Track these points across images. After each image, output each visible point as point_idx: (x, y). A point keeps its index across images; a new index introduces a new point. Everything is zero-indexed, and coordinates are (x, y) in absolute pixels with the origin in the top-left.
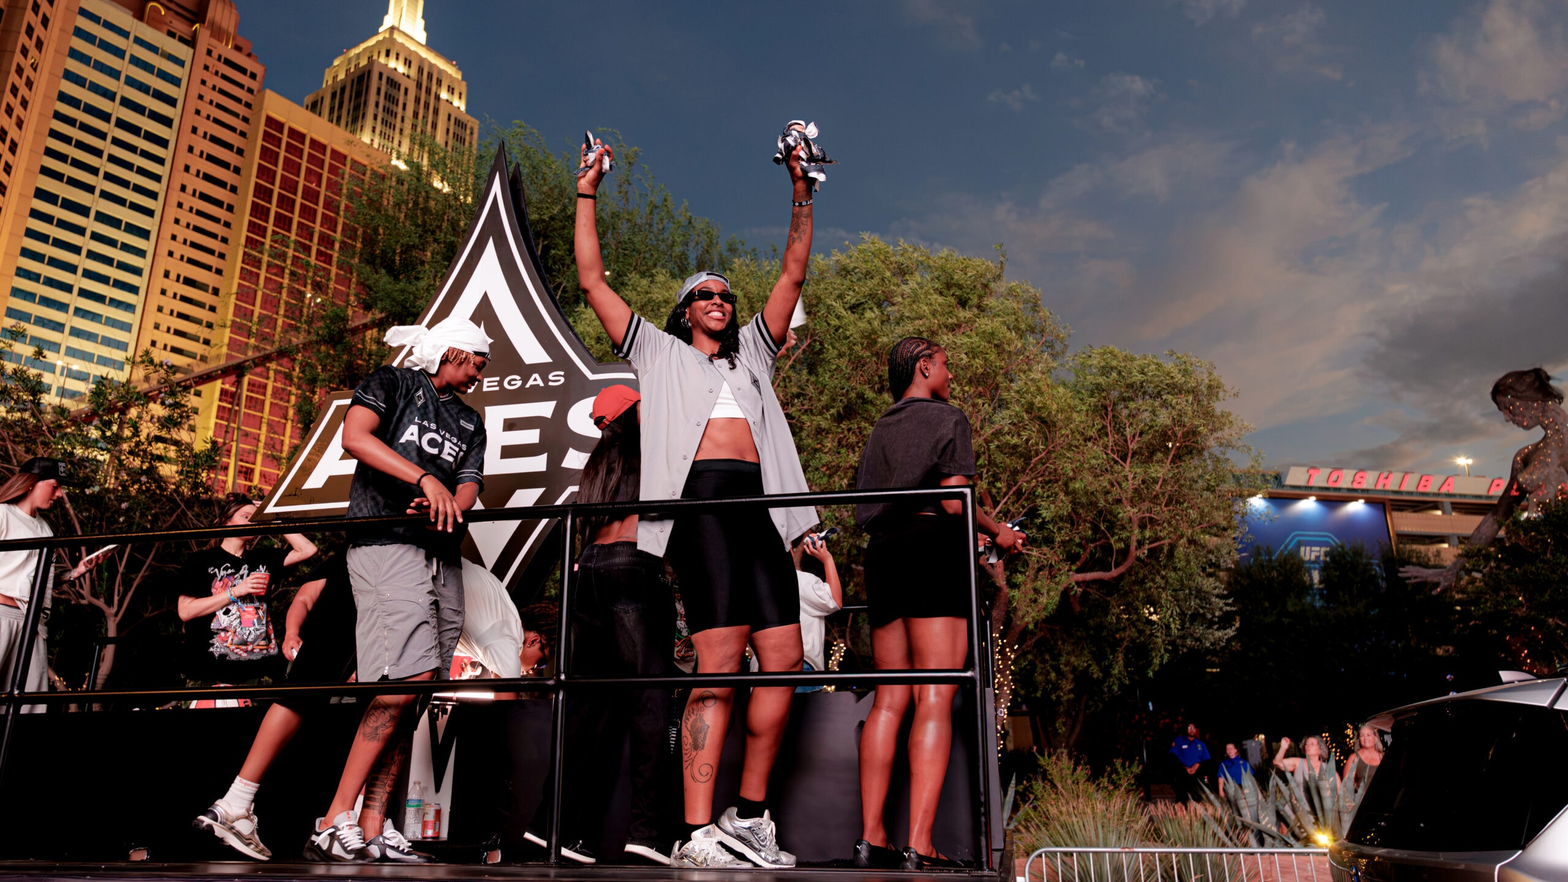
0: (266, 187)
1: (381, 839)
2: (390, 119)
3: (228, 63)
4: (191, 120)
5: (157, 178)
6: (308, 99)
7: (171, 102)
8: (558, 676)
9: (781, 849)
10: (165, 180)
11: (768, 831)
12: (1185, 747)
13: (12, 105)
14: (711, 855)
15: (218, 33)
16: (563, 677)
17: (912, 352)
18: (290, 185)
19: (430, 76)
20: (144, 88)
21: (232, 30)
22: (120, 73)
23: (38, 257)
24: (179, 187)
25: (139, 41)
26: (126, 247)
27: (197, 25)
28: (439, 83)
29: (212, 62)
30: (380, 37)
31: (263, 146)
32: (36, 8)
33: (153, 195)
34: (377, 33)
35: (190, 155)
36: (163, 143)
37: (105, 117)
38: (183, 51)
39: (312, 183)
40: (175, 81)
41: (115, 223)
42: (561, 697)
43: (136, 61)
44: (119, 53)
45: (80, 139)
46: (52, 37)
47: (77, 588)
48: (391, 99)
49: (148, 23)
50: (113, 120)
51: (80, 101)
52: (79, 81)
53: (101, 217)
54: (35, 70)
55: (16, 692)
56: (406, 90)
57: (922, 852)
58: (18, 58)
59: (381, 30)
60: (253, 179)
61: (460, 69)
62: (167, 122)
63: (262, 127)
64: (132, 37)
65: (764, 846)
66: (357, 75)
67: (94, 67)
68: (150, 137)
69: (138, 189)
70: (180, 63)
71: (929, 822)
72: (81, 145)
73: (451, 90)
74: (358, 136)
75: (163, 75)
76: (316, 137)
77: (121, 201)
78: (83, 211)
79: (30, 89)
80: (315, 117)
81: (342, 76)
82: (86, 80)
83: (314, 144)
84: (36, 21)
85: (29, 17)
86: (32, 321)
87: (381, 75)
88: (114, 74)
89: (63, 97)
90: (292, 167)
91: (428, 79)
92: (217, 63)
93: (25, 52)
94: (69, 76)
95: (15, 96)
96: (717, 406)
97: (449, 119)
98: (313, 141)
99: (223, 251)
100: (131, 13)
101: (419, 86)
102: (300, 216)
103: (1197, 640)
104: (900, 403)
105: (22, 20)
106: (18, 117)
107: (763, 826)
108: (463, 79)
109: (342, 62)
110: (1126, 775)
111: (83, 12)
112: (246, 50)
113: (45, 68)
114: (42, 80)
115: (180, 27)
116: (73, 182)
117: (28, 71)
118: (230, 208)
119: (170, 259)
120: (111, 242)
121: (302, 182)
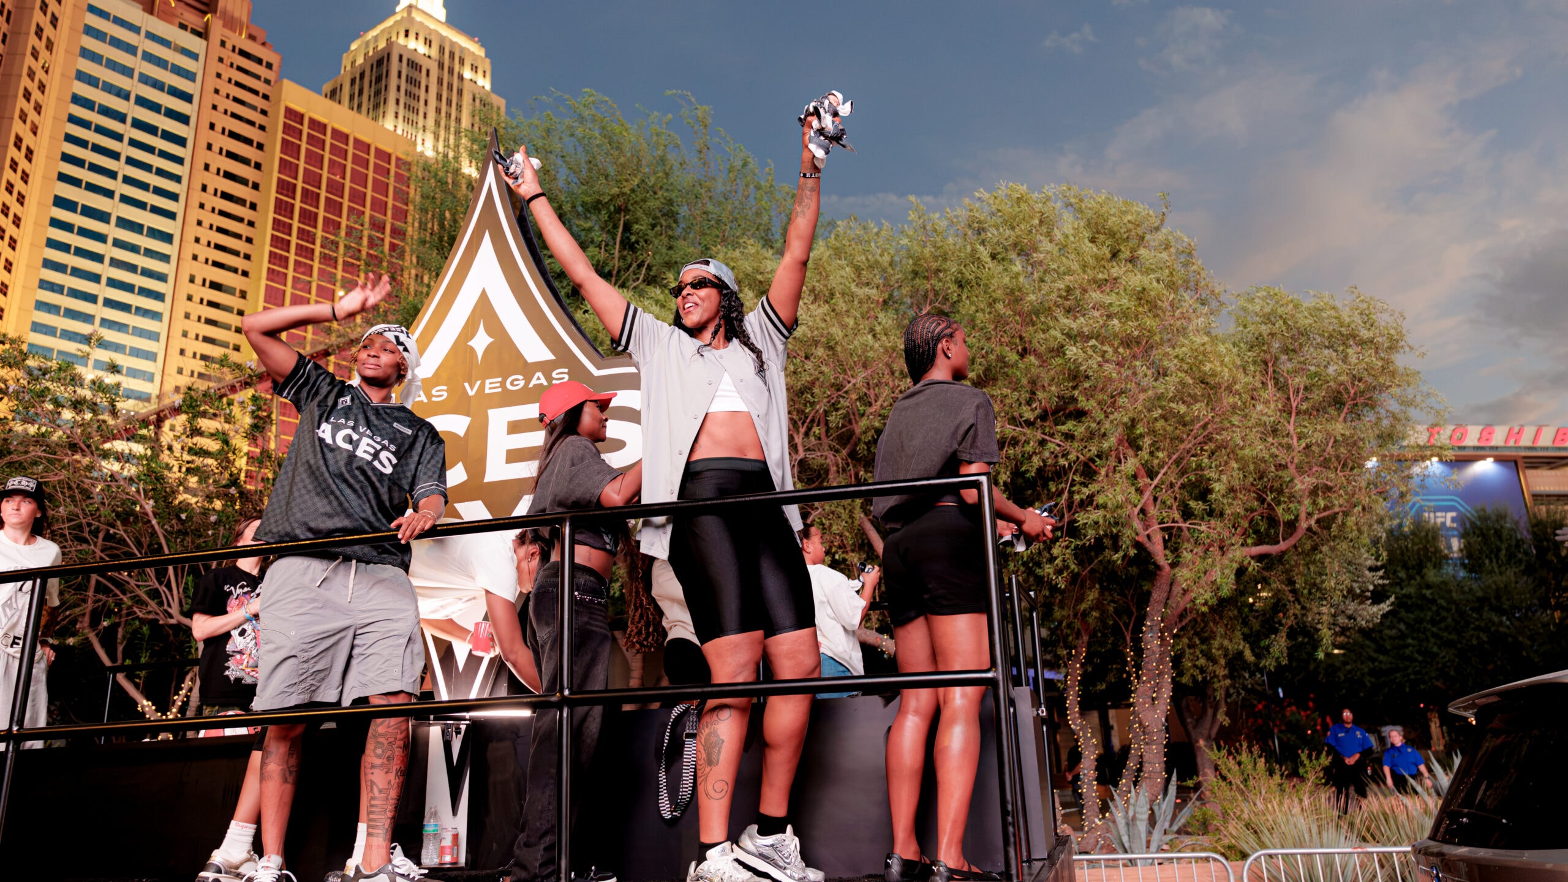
0: (288, 182)
1: (390, 867)
2: (413, 103)
3: (243, 53)
4: (209, 116)
5: (177, 179)
6: (327, 87)
7: (187, 98)
8: (561, 691)
9: (807, 866)
10: (185, 180)
11: (792, 847)
12: (1341, 735)
13: (26, 110)
14: (727, 875)
15: (231, 23)
16: (566, 692)
17: (933, 332)
18: (313, 179)
19: (452, 55)
20: (158, 85)
21: (245, 19)
22: (133, 70)
23: (60, 268)
24: (200, 187)
25: (151, 36)
26: (149, 253)
27: (209, 16)
28: (462, 62)
29: (226, 53)
30: (398, 17)
31: (283, 139)
32: (44, 7)
33: (174, 197)
34: (394, 13)
35: (209, 152)
36: (181, 141)
37: (121, 118)
38: (196, 44)
39: (335, 175)
40: (190, 76)
41: (136, 227)
42: (565, 715)
43: (148, 57)
44: (131, 50)
45: (97, 142)
46: (62, 37)
47: (166, 607)
48: (412, 81)
49: (158, 17)
50: (129, 120)
51: (94, 103)
52: (92, 81)
53: (123, 223)
54: (47, 72)
55: (15, 728)
56: (428, 71)
57: (952, 865)
58: (29, 60)
59: (398, 9)
60: (276, 175)
61: (482, 45)
62: (184, 119)
63: (281, 119)
64: (143, 32)
65: (789, 864)
66: (376, 59)
67: (107, 66)
68: (168, 136)
69: (159, 191)
70: (195, 56)
71: (959, 833)
72: (97, 149)
73: (474, 68)
74: (380, 123)
75: (178, 71)
76: (337, 126)
77: (141, 205)
78: (104, 217)
79: (43, 93)
80: (335, 105)
81: (360, 61)
82: (98, 79)
83: (336, 133)
84: (45, 21)
85: (38, 17)
86: (58, 334)
87: (401, 57)
88: (127, 72)
89: (77, 100)
90: (315, 159)
91: (450, 58)
92: (231, 54)
93: (35, 55)
94: (81, 76)
95: (28, 100)
96: (716, 400)
97: (474, 100)
98: (334, 131)
99: (248, 252)
100: (141, 7)
101: (441, 66)
102: (325, 211)
103: (1350, 617)
104: (919, 385)
105: (31, 22)
106: (33, 123)
107: (787, 843)
108: (487, 56)
109: (359, 47)
110: (1314, 767)
111: (92, 9)
112: (260, 39)
113: (56, 72)
114: (54, 83)
115: (192, 18)
116: (92, 188)
117: (40, 74)
118: (253, 207)
119: (194, 262)
120: (134, 249)
121: (325, 174)
